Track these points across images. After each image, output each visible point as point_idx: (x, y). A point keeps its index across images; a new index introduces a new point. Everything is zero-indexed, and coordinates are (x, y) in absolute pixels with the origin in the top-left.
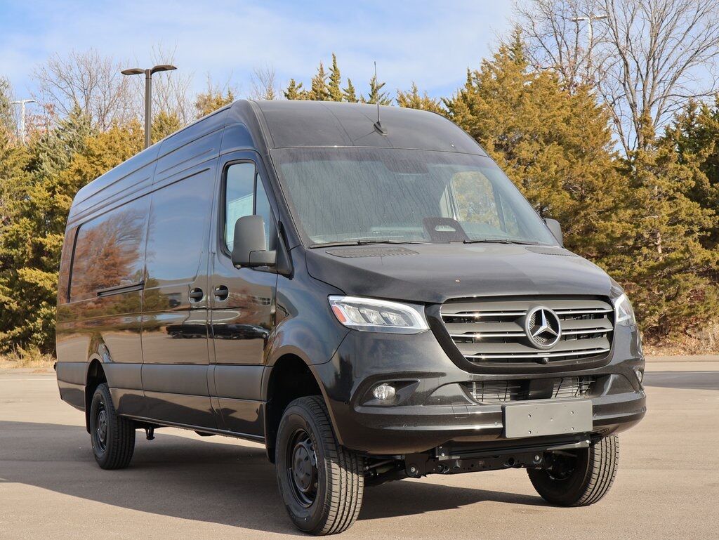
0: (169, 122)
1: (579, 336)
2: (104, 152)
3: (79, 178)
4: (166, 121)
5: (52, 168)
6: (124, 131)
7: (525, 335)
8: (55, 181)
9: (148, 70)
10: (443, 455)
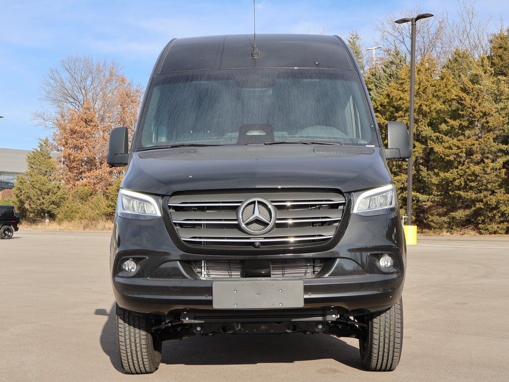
0: (461, 55)
1: (313, 224)
2: (405, 81)
3: (388, 100)
4: (459, 55)
5: (377, 94)
6: (422, 64)
7: (237, 223)
8: (378, 103)
9: (413, 19)
10: (187, 319)
